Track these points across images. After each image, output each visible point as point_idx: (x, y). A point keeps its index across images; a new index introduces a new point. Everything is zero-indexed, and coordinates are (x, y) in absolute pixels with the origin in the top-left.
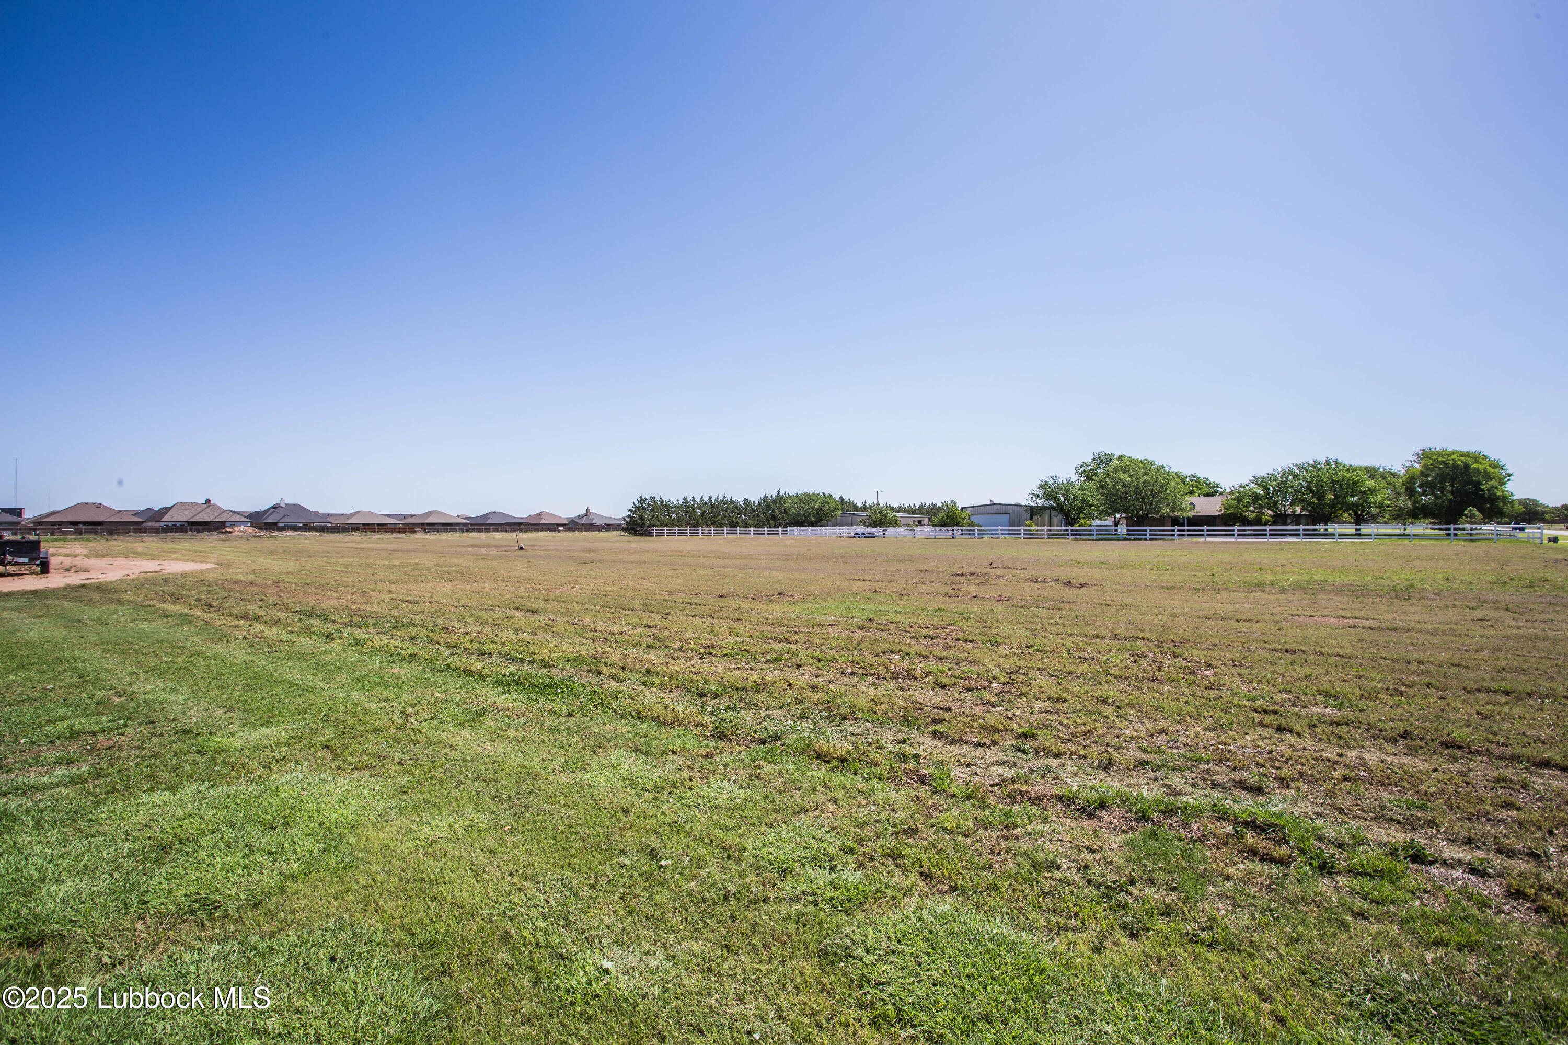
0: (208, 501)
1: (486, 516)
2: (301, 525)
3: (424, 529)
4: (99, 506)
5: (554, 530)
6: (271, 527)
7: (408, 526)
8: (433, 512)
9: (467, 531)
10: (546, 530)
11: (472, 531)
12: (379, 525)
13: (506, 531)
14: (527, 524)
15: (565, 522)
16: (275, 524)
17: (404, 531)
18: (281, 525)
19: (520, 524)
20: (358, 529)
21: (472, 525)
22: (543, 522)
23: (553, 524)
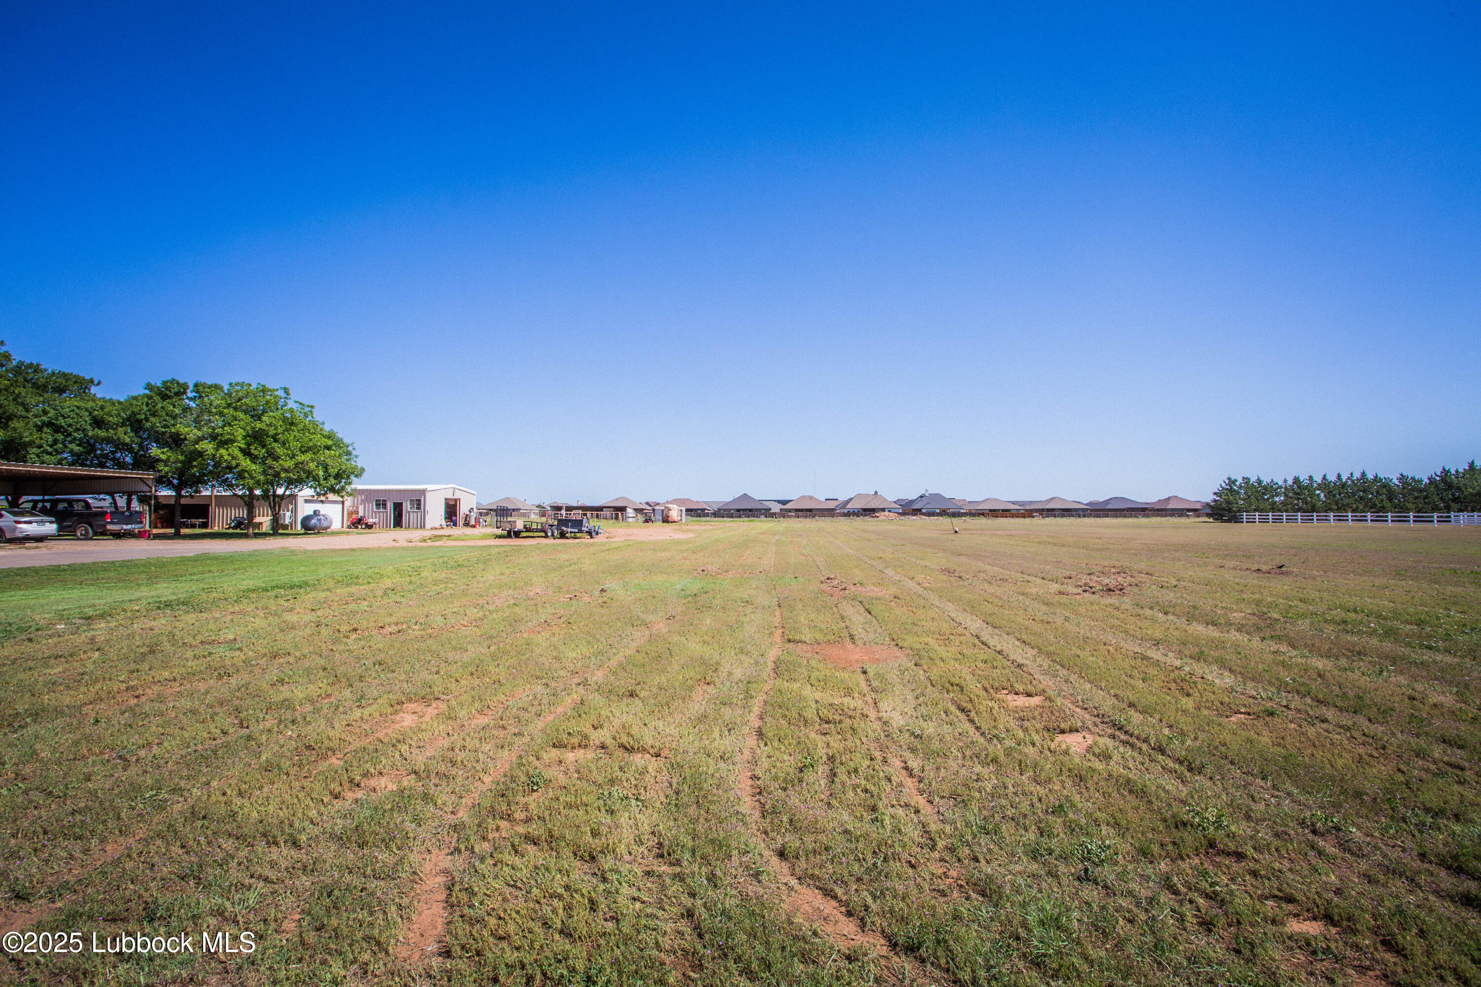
0: (876, 493)
1: (1107, 502)
2: (938, 511)
3: (1042, 514)
4: (811, 498)
5: (1181, 516)
6: (917, 512)
7: (1028, 512)
8: (1055, 499)
9: (1084, 516)
10: (1171, 516)
11: (1089, 516)
12: (1003, 510)
13: (1117, 517)
14: (1152, 510)
15: (1198, 506)
16: (920, 510)
17: (1023, 516)
18: (924, 511)
19: (1144, 510)
20: (983, 514)
21: (1091, 510)
22: (1169, 507)
23: (1183, 510)
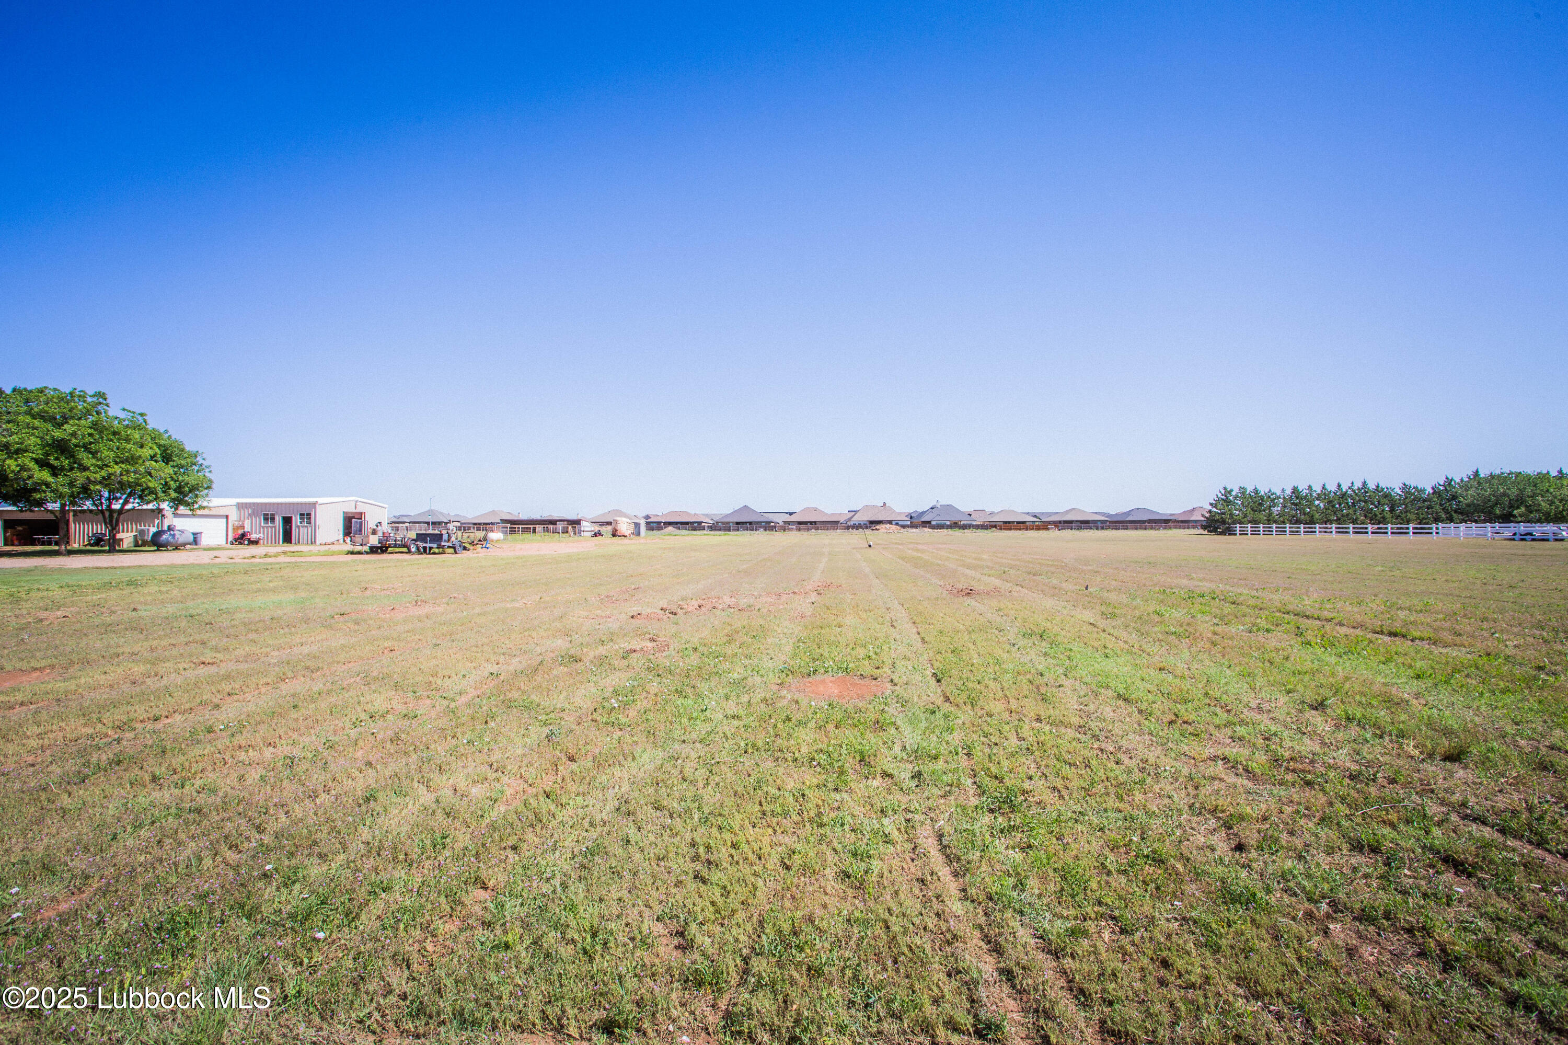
0: (884, 504)
1: (1128, 513)
2: (948, 523)
3: (1058, 527)
4: (815, 509)
6: (927, 524)
7: (1040, 524)
8: (1072, 510)
9: (1102, 528)
10: (1194, 527)
11: (1108, 528)
12: (1018, 523)
13: (1136, 529)
14: (1175, 521)
16: (929, 522)
17: (1038, 528)
18: (933, 523)
19: (1166, 521)
20: (995, 527)
21: (1110, 522)
22: (1193, 518)
